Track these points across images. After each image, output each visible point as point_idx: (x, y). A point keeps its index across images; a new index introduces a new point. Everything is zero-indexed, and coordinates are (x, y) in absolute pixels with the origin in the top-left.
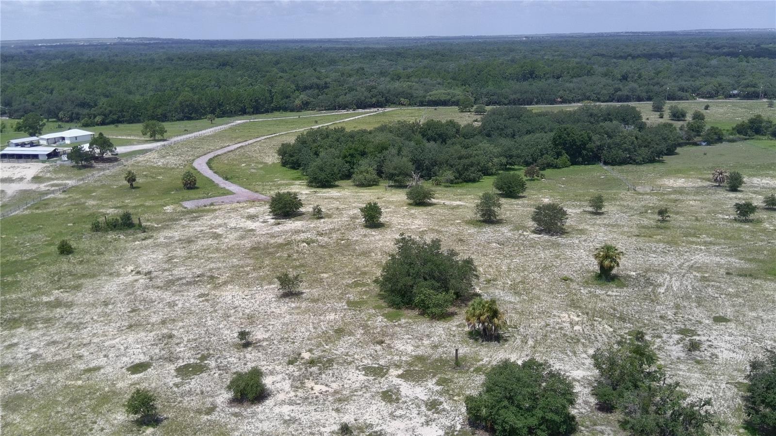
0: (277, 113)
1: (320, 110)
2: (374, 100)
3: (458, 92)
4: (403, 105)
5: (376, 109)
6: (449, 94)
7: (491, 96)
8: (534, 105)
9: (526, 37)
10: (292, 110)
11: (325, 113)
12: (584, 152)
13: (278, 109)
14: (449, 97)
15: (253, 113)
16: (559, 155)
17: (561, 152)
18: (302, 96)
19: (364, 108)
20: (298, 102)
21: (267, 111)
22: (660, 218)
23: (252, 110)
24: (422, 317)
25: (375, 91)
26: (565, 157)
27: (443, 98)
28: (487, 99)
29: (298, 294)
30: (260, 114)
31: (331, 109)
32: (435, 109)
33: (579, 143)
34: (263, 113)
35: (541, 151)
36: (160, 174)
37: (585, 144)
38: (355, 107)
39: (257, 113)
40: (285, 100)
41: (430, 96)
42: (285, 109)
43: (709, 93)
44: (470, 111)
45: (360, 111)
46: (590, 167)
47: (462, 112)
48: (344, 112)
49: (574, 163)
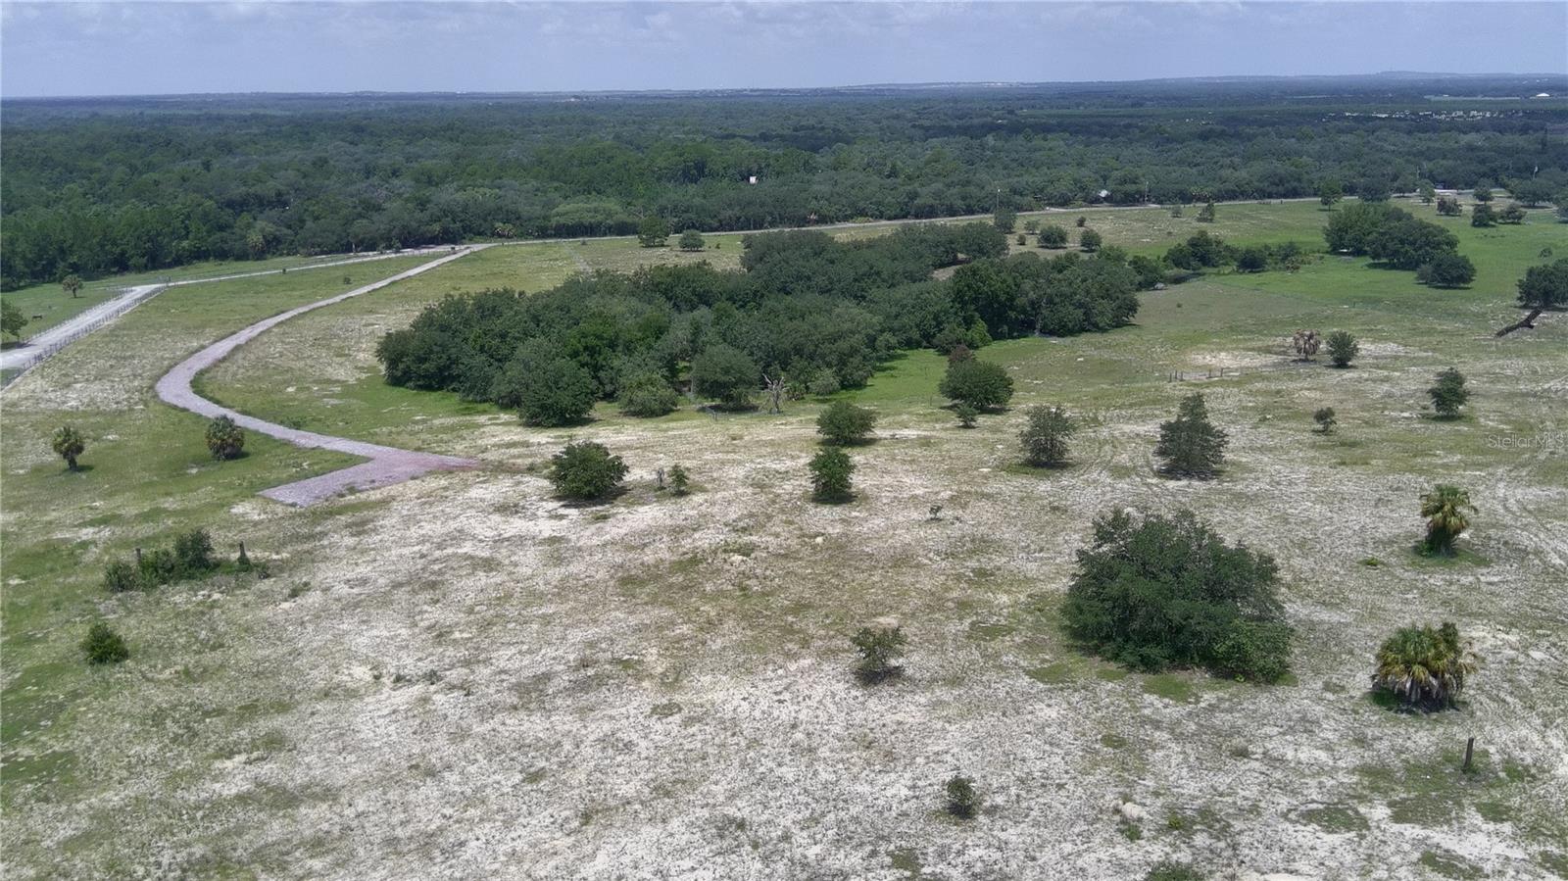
0: (207, 266)
1: (310, 255)
2: (436, 227)
3: (611, 206)
4: (500, 236)
5: (447, 248)
6: (596, 211)
7: (684, 212)
8: (766, 228)
9: (576, 97)
10: (242, 257)
11: (322, 261)
12: (1013, 314)
13: (199, 255)
14: (599, 218)
15: (145, 268)
16: (968, 322)
17: (972, 316)
18: (260, 224)
19: (416, 245)
20: (255, 238)
21: (179, 261)
22: (1320, 427)
23: (144, 260)
24: (1230, 682)
25: (432, 208)
26: (981, 326)
27: (588, 219)
28: (676, 220)
29: (894, 675)
30: (161, 268)
31: (337, 251)
32: (584, 243)
33: (1003, 298)
34: (170, 266)
35: (936, 318)
36: (107, 428)
37: (1012, 299)
38: (399, 245)
39: (155, 268)
40: (219, 235)
41: (558, 214)
42: (222, 255)
43: (1062, 196)
44: (663, 246)
45: (408, 252)
46: (1022, 341)
47: (648, 246)
48: (372, 256)
49: (997, 336)
